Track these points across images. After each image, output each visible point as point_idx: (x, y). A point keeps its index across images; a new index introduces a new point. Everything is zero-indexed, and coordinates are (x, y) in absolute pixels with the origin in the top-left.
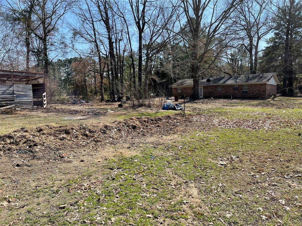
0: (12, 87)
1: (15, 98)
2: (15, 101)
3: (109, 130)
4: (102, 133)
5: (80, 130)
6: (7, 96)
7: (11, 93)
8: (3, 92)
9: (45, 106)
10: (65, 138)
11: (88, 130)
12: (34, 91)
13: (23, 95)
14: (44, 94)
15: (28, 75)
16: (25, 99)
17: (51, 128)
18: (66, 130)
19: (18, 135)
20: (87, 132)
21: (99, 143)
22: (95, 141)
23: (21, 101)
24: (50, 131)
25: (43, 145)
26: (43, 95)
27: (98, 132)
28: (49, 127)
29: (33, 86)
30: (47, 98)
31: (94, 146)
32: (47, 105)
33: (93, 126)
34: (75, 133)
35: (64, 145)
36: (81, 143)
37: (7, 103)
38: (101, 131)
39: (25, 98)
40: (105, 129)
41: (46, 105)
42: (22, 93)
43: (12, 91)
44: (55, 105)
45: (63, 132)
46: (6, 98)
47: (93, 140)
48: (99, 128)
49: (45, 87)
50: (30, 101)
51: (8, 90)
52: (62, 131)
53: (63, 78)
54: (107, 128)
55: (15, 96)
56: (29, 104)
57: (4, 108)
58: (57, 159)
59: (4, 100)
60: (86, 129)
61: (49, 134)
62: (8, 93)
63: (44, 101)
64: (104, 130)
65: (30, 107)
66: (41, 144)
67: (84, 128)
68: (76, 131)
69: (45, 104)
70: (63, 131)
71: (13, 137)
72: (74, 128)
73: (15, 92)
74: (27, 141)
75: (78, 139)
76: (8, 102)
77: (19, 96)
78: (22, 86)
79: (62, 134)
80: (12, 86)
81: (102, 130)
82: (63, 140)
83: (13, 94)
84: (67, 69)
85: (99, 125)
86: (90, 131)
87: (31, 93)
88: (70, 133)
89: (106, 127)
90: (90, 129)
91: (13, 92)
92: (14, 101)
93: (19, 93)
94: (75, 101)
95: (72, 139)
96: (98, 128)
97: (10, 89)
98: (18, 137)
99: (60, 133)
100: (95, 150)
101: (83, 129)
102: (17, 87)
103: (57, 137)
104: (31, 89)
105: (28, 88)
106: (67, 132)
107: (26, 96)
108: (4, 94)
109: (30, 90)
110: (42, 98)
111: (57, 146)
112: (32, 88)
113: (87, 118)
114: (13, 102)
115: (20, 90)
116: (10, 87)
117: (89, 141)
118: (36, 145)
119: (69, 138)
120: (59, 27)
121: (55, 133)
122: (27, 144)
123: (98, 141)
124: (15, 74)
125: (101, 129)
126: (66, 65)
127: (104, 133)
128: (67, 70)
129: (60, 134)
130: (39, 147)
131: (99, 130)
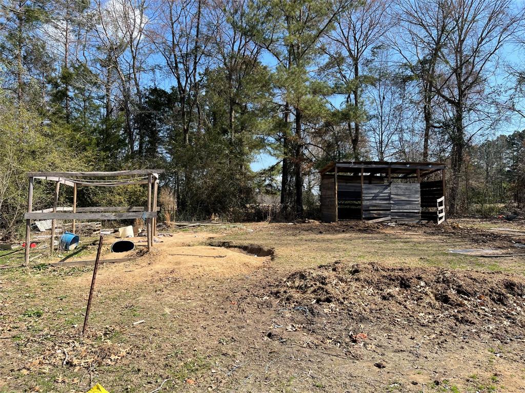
0: (389, 188)
1: (391, 206)
2: (392, 211)
3: (518, 295)
4: (493, 299)
5: (437, 283)
6: (380, 202)
7: (386, 198)
8: (374, 196)
9: (439, 222)
10: (392, 296)
11: (455, 287)
12: (423, 194)
13: (405, 202)
14: (439, 200)
15: (414, 167)
16: (407, 208)
17: (377, 270)
18: (403, 279)
19: (314, 275)
20: (452, 293)
21: (464, 327)
22: (457, 319)
23: (401, 211)
24: (370, 276)
25: (342, 303)
26: (437, 201)
27: (480, 296)
28: (374, 267)
29: (423, 185)
30: (446, 207)
31: (445, 331)
32: (446, 219)
33: (472, 279)
34: (422, 289)
35: (380, 314)
36: (421, 314)
37: (379, 214)
38: (490, 296)
39: (408, 206)
40: (504, 291)
41: (443, 219)
42: (403, 198)
43: (387, 195)
44: (468, 220)
45: (396, 283)
46: (378, 206)
47: (453, 316)
48: (486, 288)
49: (444, 187)
50: (416, 211)
51: (382, 193)
52: (393, 280)
53: (507, 169)
54: (513, 289)
55: (392, 202)
56: (412, 217)
57: (375, 221)
58: (340, 343)
59: (375, 208)
60: (451, 285)
61: (368, 282)
62: (381, 198)
63: (439, 213)
64: (500, 294)
65: (415, 222)
66: (338, 300)
67: (446, 281)
68: (426, 284)
69: (441, 218)
70: (398, 279)
71: (306, 277)
72: (423, 276)
73: (392, 196)
74: (318, 289)
75: (420, 305)
76: (381, 212)
77: (399, 203)
78: (404, 187)
79: (392, 287)
80: (389, 186)
81: (496, 293)
82: (388, 300)
83: (390, 199)
84: (515, 151)
85: (490, 280)
86: (460, 291)
87: (417, 198)
88: (409, 286)
89: (510, 286)
90: (460, 286)
91: (389, 196)
92: (390, 210)
93: (399, 197)
94: (515, 213)
95: (405, 301)
96: (484, 286)
97: (385, 192)
98: (313, 278)
99: (389, 284)
100: (439, 344)
101: (444, 281)
102: (396, 187)
103: (381, 290)
104: (418, 191)
105: (414, 188)
106: (404, 284)
107: (409, 202)
108: (376, 200)
109: (416, 192)
110: (436, 206)
111: (365, 311)
112: (420, 190)
113: (502, 254)
114: (388, 212)
115: (400, 192)
116: (386, 188)
117: (442, 315)
118: (328, 300)
119: (400, 298)
120: (488, 76)
121: (379, 281)
122: (317, 295)
123: (464, 321)
124: (393, 166)
125: (492, 289)
126: (514, 144)
127: (501, 300)
128: (515, 153)
129: (388, 286)
130: (332, 305)
131: (487, 291)
